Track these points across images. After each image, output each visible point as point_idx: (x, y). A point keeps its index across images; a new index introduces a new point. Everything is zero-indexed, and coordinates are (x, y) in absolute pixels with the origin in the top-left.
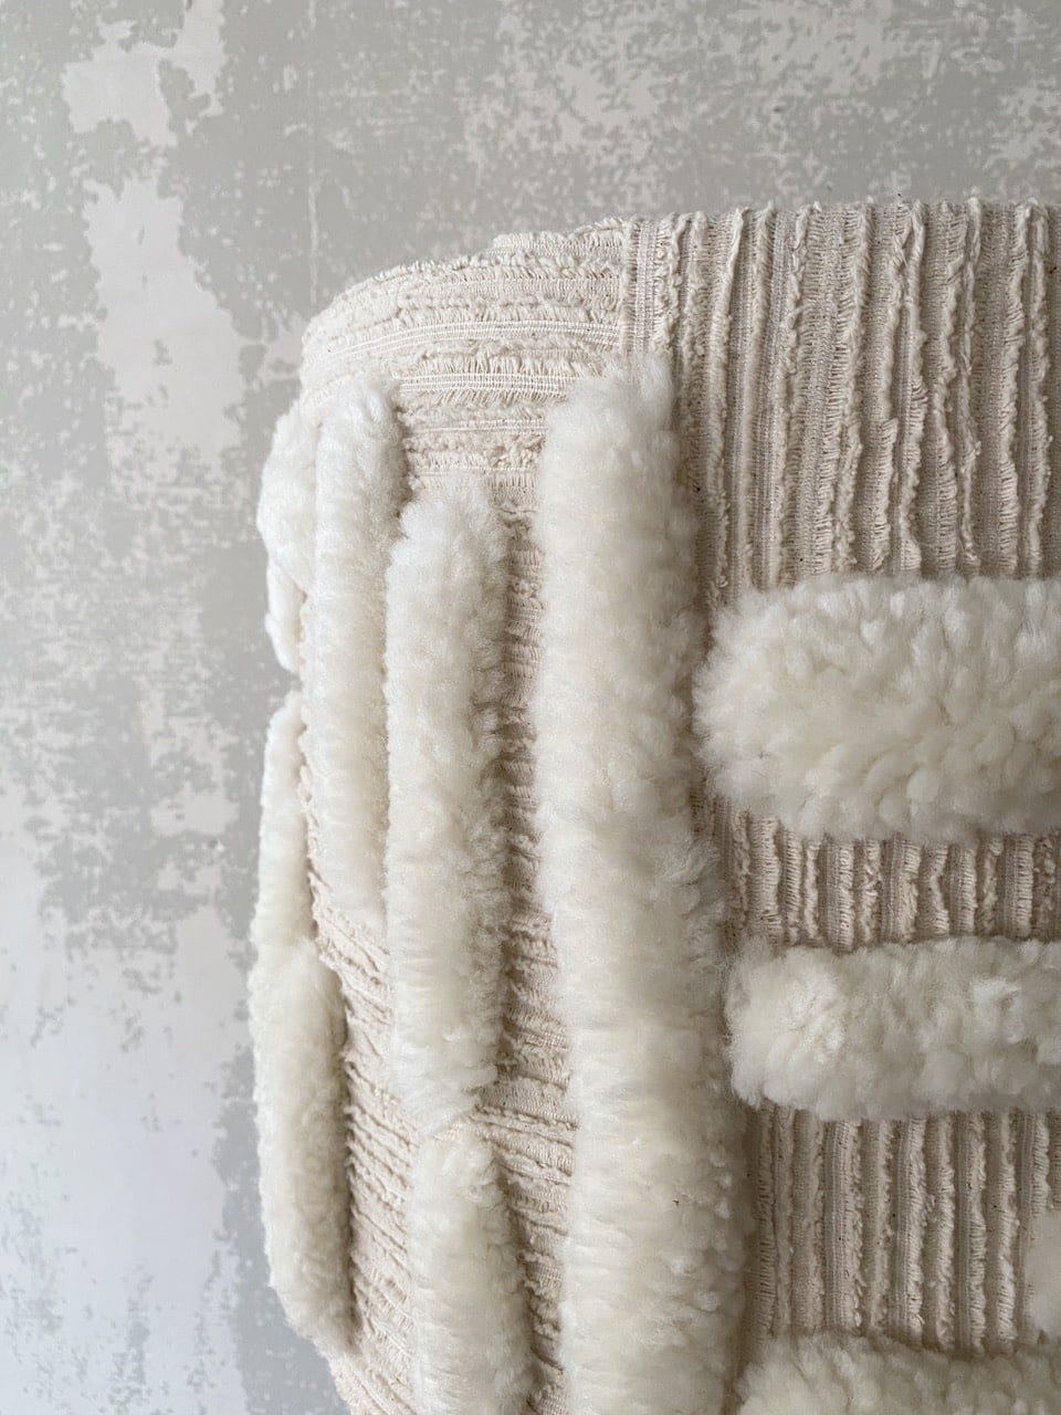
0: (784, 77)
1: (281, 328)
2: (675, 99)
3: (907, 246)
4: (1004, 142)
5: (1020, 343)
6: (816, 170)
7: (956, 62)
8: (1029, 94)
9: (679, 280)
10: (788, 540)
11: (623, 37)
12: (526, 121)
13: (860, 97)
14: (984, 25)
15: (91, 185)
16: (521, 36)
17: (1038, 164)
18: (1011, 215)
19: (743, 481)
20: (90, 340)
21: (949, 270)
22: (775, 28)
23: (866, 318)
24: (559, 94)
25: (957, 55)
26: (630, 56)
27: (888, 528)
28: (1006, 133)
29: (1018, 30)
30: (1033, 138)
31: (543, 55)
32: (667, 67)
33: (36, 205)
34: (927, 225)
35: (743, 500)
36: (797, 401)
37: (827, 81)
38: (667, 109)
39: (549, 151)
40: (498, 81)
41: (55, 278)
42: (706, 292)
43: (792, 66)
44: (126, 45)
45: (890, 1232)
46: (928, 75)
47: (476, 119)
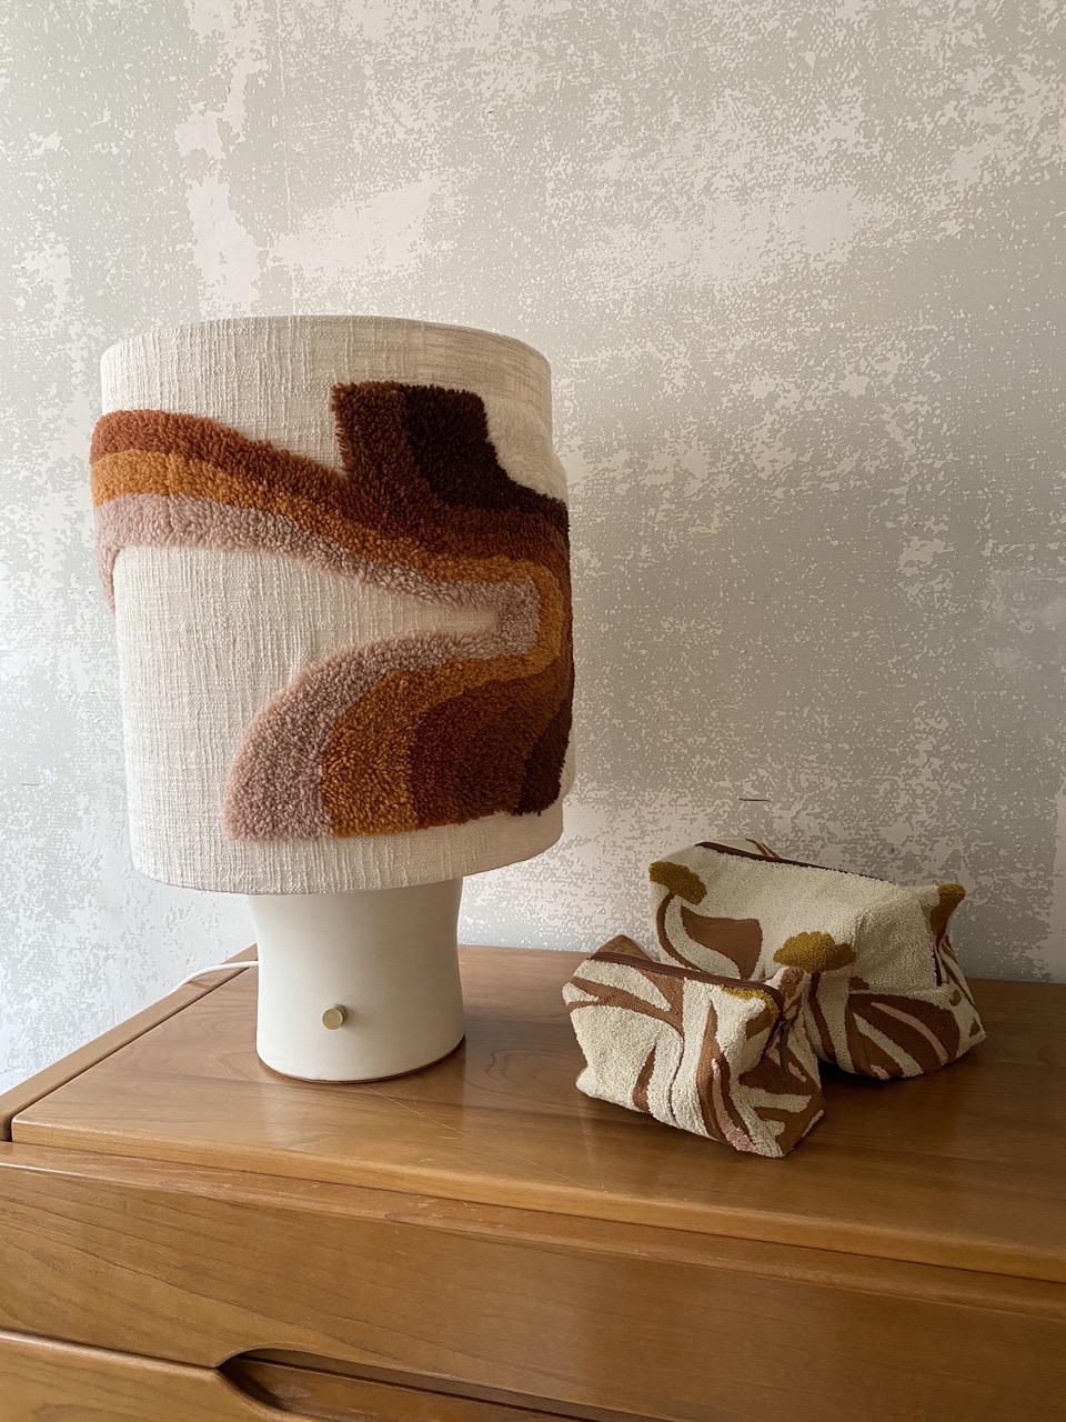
0: (493, 96)
1: (275, 241)
2: (445, 112)
4: (593, 116)
6: (510, 138)
7: (569, 81)
8: (603, 92)
11: (420, 85)
12: (380, 129)
13: (527, 102)
14: (581, 61)
15: (188, 181)
16: (375, 90)
17: (610, 125)
20: (191, 255)
22: (487, 74)
24: (394, 116)
25: (570, 77)
26: (424, 94)
28: (594, 112)
29: (595, 63)
30: (607, 113)
31: (386, 98)
32: (441, 98)
33: (165, 194)
37: (512, 96)
38: (443, 117)
39: (390, 142)
40: (367, 113)
41: (174, 227)
43: (496, 90)
44: (202, 113)
46: (557, 88)
47: (358, 131)
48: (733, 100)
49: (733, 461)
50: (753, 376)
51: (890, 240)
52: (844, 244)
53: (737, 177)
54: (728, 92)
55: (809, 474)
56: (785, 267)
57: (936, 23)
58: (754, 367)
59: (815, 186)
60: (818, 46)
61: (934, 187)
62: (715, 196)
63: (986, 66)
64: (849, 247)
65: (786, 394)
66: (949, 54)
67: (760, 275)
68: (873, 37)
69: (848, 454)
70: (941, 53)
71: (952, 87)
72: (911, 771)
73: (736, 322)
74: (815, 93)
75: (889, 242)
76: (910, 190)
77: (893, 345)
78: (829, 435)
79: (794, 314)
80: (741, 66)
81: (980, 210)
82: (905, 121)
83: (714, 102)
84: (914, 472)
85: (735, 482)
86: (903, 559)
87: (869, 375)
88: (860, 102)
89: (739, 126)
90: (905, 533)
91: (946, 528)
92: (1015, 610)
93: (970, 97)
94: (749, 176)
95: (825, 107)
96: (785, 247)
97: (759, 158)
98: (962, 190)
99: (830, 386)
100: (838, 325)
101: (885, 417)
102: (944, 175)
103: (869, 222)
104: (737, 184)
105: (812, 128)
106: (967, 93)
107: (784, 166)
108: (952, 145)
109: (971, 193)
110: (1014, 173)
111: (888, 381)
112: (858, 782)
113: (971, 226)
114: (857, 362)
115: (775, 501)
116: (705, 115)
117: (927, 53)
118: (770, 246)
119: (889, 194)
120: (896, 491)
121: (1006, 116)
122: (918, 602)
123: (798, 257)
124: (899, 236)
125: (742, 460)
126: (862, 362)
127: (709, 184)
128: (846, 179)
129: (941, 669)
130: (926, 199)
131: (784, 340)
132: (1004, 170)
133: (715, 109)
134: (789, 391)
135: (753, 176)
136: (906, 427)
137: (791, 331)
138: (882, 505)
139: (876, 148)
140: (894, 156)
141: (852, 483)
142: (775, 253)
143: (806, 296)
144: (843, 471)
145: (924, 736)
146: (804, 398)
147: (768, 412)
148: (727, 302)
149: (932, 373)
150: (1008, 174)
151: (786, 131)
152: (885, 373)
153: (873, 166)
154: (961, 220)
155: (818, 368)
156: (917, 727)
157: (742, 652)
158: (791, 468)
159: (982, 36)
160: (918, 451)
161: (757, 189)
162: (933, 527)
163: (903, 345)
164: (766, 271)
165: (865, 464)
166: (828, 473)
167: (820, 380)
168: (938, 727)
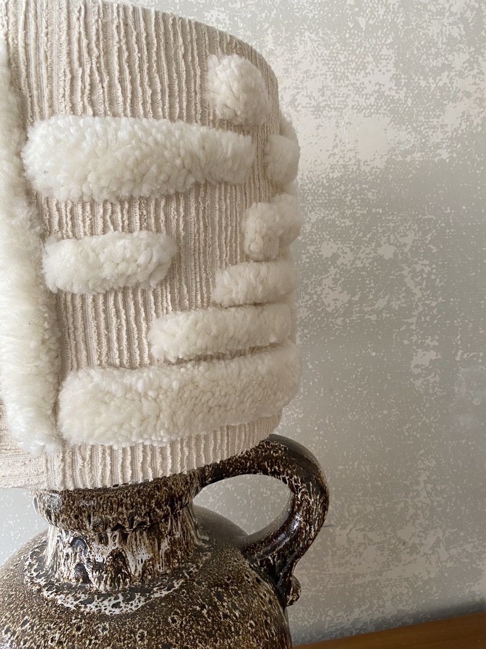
3: (79, 12)
5: (118, 46)
9: (7, 18)
10: (51, 106)
18: (112, 6)
19: (34, 86)
21: (93, 21)
23: (69, 34)
27: (82, 102)
34: (85, 7)
35: (35, 93)
36: (49, 60)
42: (16, 22)
45: (106, 333)
48: (312, 40)
49: (310, 299)
50: (323, 241)
51: (410, 157)
52: (382, 155)
53: (314, 98)
54: (307, 34)
55: (358, 309)
56: (345, 166)
57: (438, 17)
58: (323, 235)
59: (365, 113)
60: (367, 15)
61: (435, 127)
62: (298, 109)
63: (464, 53)
64: (385, 158)
65: (344, 255)
66: (445, 40)
67: (329, 170)
68: (402, 17)
69: (382, 296)
70: (441, 39)
71: (446, 62)
72: (415, 494)
73: (312, 202)
74: (365, 48)
75: (408, 159)
76: (421, 126)
77: (410, 226)
78: (370, 284)
79: (351, 200)
80: (316, 17)
81: (459, 145)
82: (419, 79)
83: (297, 39)
84: (421, 309)
85: (311, 313)
86: (413, 364)
87: (396, 245)
88: (393, 60)
89: (315, 60)
90: (415, 347)
91: (437, 344)
92: (472, 392)
93: (456, 71)
94: (321, 99)
95: (371, 59)
96: (345, 153)
97: (329, 86)
98: (450, 131)
99: (372, 251)
100: (377, 210)
101: (405, 273)
102: (441, 119)
103: (398, 143)
104: (314, 103)
105: (363, 72)
106: (454, 68)
107: (345, 96)
108: (445, 100)
109: (455, 134)
110: (478, 124)
111: (406, 250)
112: (386, 505)
113: (455, 155)
114: (389, 236)
115: (336, 327)
116: (291, 48)
117: (432, 36)
118: (336, 151)
119: (409, 126)
120: (410, 321)
121: (475, 87)
122: (421, 390)
123: (353, 161)
124: (414, 155)
125: (315, 299)
126: (392, 237)
127: (294, 100)
128: (384, 112)
129: (433, 430)
130: (430, 133)
131: (344, 218)
132: (473, 121)
133: (298, 44)
134: (346, 253)
135: (324, 98)
136: (417, 280)
137: (348, 212)
138: (401, 329)
139: (402, 94)
140: (413, 101)
141: (384, 315)
142: (339, 155)
143: (358, 188)
144: (379, 307)
145: (423, 471)
146: (356, 258)
147: (332, 267)
148: (306, 188)
149: (431, 246)
150: (475, 124)
151: (346, 71)
152: (405, 245)
153: (400, 106)
154: (449, 150)
155: (365, 239)
156: (419, 467)
157: (316, 428)
158: (347, 305)
159: (463, 33)
160: (423, 296)
161: (327, 108)
162: (430, 343)
163: (416, 227)
164: (333, 168)
165: (392, 303)
166: (370, 309)
167: (366, 247)
168: (430, 465)
